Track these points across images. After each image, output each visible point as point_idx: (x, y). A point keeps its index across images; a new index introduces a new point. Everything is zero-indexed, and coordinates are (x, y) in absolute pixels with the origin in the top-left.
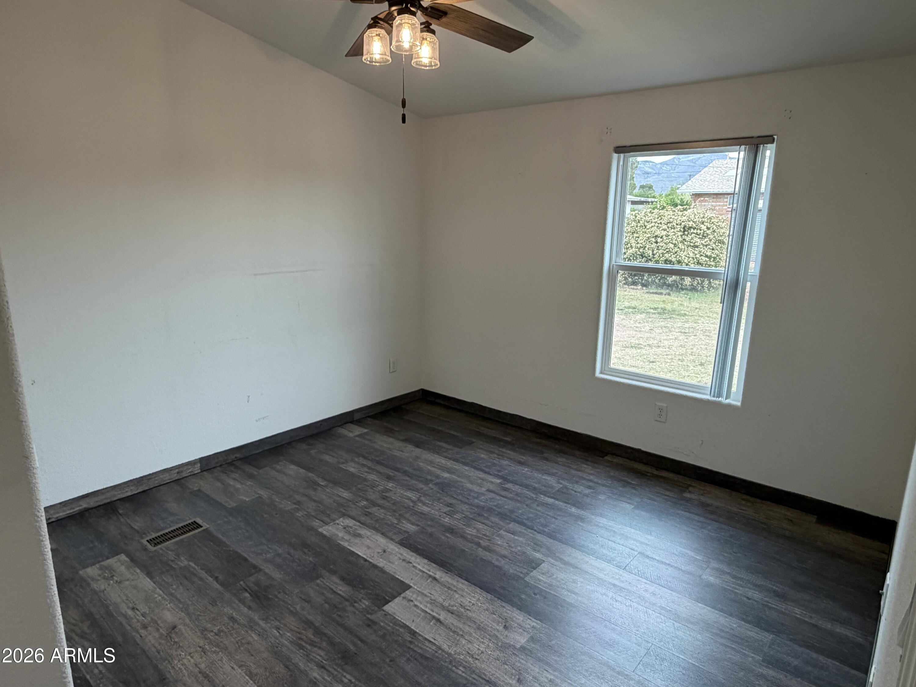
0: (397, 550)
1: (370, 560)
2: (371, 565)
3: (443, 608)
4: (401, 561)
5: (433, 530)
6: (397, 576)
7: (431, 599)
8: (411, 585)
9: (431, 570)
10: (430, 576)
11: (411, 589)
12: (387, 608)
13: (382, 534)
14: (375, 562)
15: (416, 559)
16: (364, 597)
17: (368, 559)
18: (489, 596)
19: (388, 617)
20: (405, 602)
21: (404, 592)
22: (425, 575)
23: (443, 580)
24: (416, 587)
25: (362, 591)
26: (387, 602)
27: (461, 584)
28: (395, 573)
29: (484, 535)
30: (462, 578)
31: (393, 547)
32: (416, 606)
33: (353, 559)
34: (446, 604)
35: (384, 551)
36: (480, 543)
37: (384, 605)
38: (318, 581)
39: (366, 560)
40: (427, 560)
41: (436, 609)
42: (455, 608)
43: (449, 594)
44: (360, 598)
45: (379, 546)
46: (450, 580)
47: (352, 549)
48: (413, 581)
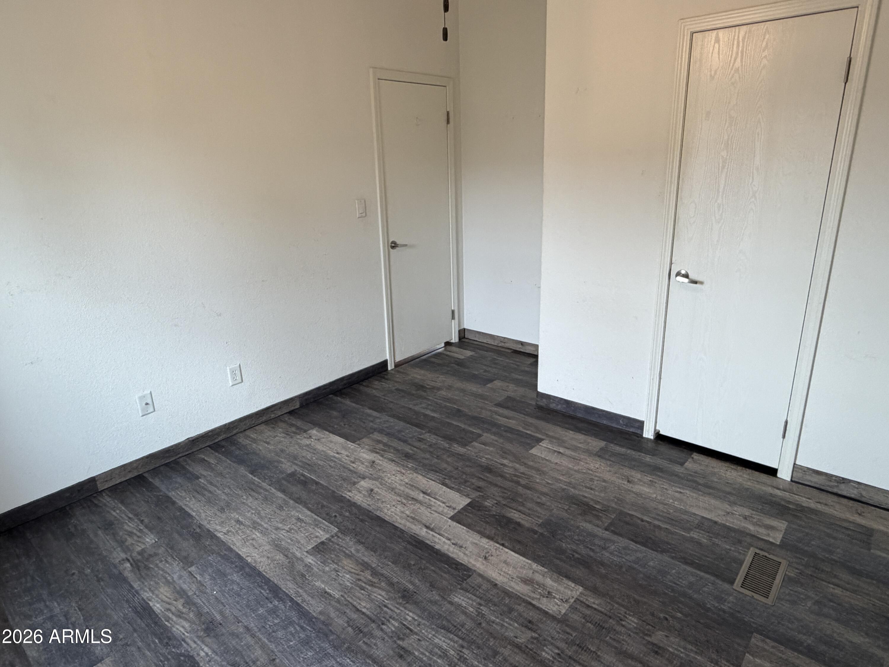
0: (471, 560)
1: (498, 545)
2: (495, 539)
3: (420, 503)
4: (464, 546)
5: (429, 595)
6: (465, 528)
7: (430, 508)
8: (450, 520)
9: (430, 536)
10: (432, 530)
11: (449, 516)
12: (468, 501)
13: (496, 585)
14: (491, 543)
15: (448, 550)
16: (490, 508)
17: (501, 547)
18: (378, 513)
19: (465, 494)
20: (454, 505)
21: (455, 514)
22: (437, 531)
23: (420, 527)
24: (445, 518)
25: (494, 513)
26: (468, 505)
27: (401, 523)
28: (468, 532)
29: (362, 588)
30: (401, 529)
31: (478, 565)
32: (444, 503)
33: (518, 547)
34: (418, 505)
35: (486, 558)
36: (371, 575)
37: (470, 502)
38: (541, 521)
39: (503, 545)
40: (436, 547)
41: (427, 501)
42: (410, 502)
43: (414, 514)
44: (494, 507)
45: (493, 565)
46: (413, 527)
47: (524, 559)
48: (449, 524)
